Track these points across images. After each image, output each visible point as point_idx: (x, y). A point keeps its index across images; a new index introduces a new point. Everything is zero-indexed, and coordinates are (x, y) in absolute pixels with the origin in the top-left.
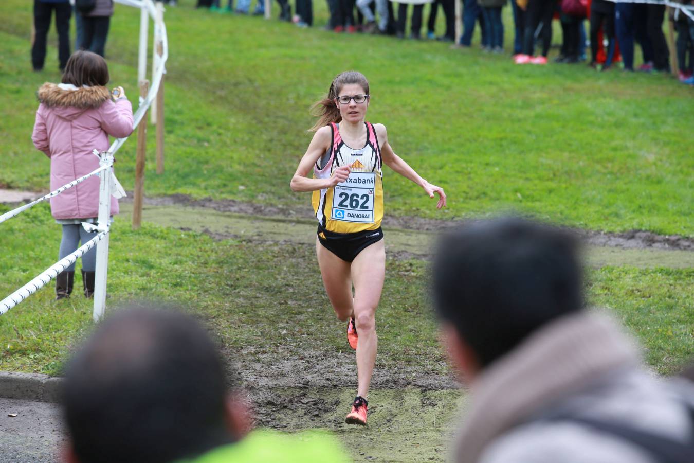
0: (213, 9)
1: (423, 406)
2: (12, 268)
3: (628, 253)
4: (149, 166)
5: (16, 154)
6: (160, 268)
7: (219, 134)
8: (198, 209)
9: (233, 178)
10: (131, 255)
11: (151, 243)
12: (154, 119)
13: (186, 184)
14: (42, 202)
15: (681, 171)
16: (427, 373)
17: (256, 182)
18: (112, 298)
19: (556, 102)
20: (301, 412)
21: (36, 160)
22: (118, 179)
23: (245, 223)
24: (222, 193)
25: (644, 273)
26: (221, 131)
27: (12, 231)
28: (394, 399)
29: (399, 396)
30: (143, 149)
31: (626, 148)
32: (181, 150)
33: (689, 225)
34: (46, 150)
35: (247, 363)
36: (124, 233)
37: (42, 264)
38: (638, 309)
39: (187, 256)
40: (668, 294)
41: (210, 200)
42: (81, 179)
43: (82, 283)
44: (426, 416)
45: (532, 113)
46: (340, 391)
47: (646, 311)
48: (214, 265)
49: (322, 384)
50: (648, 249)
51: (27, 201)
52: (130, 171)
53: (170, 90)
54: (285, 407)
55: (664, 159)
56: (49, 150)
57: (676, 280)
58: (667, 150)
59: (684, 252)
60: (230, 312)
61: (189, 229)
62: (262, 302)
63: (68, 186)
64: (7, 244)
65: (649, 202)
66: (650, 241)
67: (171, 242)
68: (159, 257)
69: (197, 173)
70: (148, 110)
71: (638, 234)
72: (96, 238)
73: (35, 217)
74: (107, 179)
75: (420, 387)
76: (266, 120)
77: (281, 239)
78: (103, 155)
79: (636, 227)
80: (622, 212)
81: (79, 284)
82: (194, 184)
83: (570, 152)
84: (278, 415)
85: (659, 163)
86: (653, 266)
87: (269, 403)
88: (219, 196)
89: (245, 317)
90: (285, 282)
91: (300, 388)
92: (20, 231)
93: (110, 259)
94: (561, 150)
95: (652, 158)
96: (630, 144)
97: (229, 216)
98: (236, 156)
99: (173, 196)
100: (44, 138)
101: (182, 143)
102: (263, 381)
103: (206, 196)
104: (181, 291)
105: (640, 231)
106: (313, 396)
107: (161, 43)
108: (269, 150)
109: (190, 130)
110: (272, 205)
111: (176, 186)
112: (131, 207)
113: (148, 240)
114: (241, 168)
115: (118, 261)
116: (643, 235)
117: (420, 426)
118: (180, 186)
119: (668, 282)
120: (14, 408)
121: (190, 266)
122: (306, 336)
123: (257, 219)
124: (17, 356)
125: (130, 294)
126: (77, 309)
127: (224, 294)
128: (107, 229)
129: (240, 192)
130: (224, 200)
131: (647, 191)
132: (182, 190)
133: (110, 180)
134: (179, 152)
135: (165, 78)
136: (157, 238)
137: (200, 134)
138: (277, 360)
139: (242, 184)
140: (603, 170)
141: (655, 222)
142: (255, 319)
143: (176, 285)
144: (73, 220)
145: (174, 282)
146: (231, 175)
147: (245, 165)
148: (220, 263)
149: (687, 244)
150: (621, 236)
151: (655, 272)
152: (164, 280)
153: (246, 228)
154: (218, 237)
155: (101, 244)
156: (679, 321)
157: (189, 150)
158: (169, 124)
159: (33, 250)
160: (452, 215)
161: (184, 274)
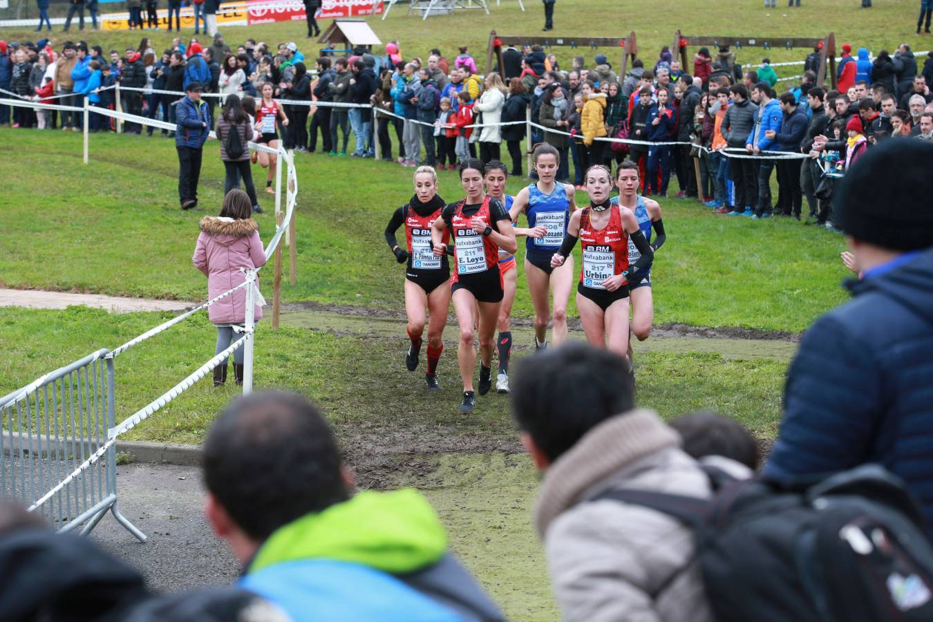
0: (332, 153)
1: (506, 467)
2: (178, 362)
3: (667, 342)
4: (285, 279)
5: (180, 272)
6: (295, 361)
7: (340, 253)
8: (324, 313)
9: (351, 287)
10: (271, 351)
11: (287, 341)
12: (288, 242)
13: (314, 293)
14: (201, 310)
15: (707, 276)
16: (509, 440)
17: (370, 291)
18: (258, 385)
20: (409, 473)
21: (195, 276)
22: (260, 291)
23: (361, 323)
24: (343, 300)
25: (679, 357)
26: (341, 250)
27: (177, 333)
28: (483, 461)
29: (487, 459)
30: (279, 266)
32: (309, 266)
33: (714, 318)
34: (205, 269)
35: (366, 435)
36: (265, 333)
37: (202, 359)
38: (676, 386)
39: (316, 351)
40: (699, 373)
41: (334, 306)
42: (231, 291)
43: (233, 374)
44: (509, 474)
46: (440, 456)
47: (681, 387)
48: (337, 358)
49: (425, 450)
50: (682, 338)
51: (189, 309)
52: (270, 284)
53: (301, 219)
54: (397, 469)
55: (694, 266)
56: (207, 268)
57: (704, 362)
58: (696, 259)
59: (711, 340)
60: (352, 394)
61: (317, 329)
62: (376, 386)
63: (221, 297)
64: (174, 344)
65: (683, 300)
66: (684, 332)
67: (303, 339)
68: (293, 352)
69: (323, 284)
70: (284, 234)
71: (675, 326)
72: (244, 338)
73: (196, 322)
74: (251, 290)
75: (504, 451)
76: (377, 241)
77: (391, 335)
78: (248, 272)
79: (673, 320)
80: (662, 309)
81: (231, 374)
82: (321, 293)
84: (390, 476)
85: (690, 269)
86: (687, 351)
87: (384, 467)
88: (340, 303)
89: (363, 399)
90: (394, 370)
91: (409, 454)
92: (184, 333)
93: (255, 354)
95: (684, 266)
97: (349, 318)
98: (353, 270)
99: (303, 303)
100: (203, 259)
101: (311, 261)
102: (378, 449)
103: (331, 302)
104: (311, 379)
105: (676, 323)
106: (418, 460)
107: (293, 181)
108: (380, 265)
109: (316, 250)
110: (383, 309)
111: (306, 295)
112: (271, 313)
113: (284, 339)
114: (357, 279)
115: (261, 356)
116: (680, 326)
117: (504, 482)
118: (309, 295)
119: (698, 364)
120: (183, 472)
121: (318, 358)
122: (412, 413)
123: (371, 320)
124: (184, 431)
125: (271, 382)
126: (229, 394)
127: (346, 380)
128: (252, 331)
129: (357, 299)
130: (344, 305)
131: (681, 292)
132: (311, 298)
133: (254, 292)
134: (308, 268)
135: (296, 209)
136: (292, 336)
137: (325, 253)
138: (389, 432)
139: (359, 293)
141: (687, 316)
142: (371, 400)
143: (308, 374)
144: (228, 324)
145: (306, 371)
146: (350, 285)
147: (361, 277)
148: (342, 356)
149: (713, 333)
150: (662, 328)
151: (688, 356)
152: (298, 370)
153: (362, 327)
154: (340, 335)
155: (248, 342)
156: (707, 394)
157: (315, 266)
158: (300, 245)
159: (194, 348)
160: (528, 313)
161: (314, 365)
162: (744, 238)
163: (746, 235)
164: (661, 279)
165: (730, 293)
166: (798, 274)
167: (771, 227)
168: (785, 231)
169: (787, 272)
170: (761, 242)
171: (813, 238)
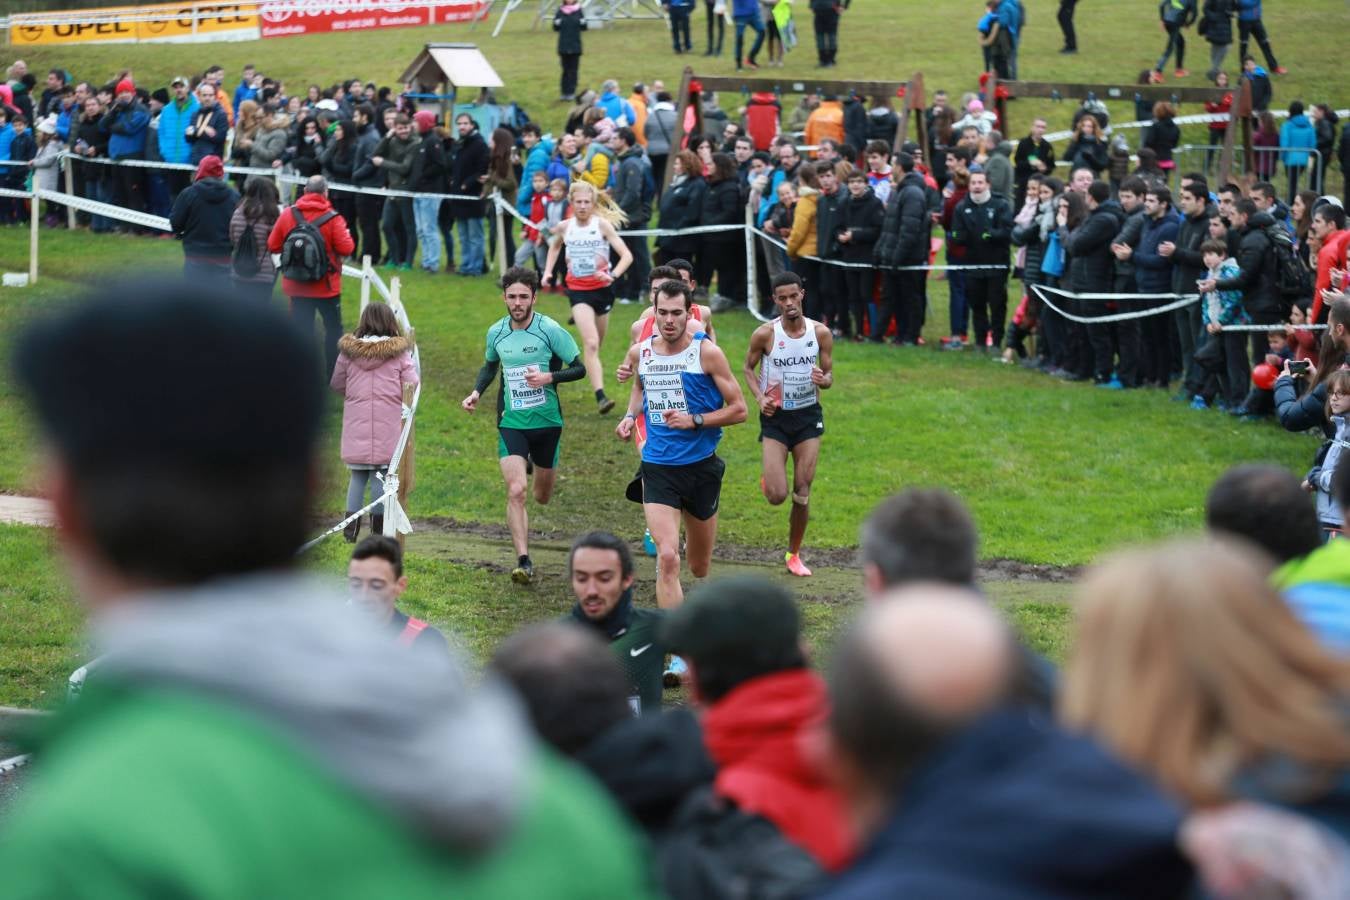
6: (436, 609)
7: (471, 440)
8: (464, 537)
11: (419, 579)
13: (444, 505)
15: (1047, 484)
19: (885, 394)
26: (472, 434)
31: (980, 454)
32: (429, 460)
33: (1060, 551)
39: (464, 595)
40: (1040, 635)
41: (476, 525)
45: (857, 409)
50: (1013, 581)
55: (1026, 468)
57: (1048, 618)
58: (1028, 457)
59: (1057, 585)
61: (460, 562)
65: (1011, 523)
66: (1015, 572)
67: (442, 577)
68: (432, 596)
69: (454, 490)
71: (1000, 564)
82: (454, 504)
83: (910, 460)
85: (1020, 473)
86: (1020, 604)
88: (486, 520)
94: (901, 457)
95: (1011, 467)
96: (984, 449)
99: (430, 520)
101: (428, 452)
103: (471, 519)
105: (1002, 559)
109: (434, 436)
111: (433, 508)
116: (1007, 564)
118: (438, 508)
119: (1039, 621)
121: (470, 605)
130: (494, 524)
131: (1008, 510)
132: (441, 512)
134: (428, 463)
136: (425, 572)
137: (447, 439)
140: (953, 483)
141: (1022, 548)
144: (367, 465)
149: (1059, 574)
151: (1023, 609)
157: (440, 461)
161: (465, 616)
162: (1103, 423)
163: (1106, 419)
164: (975, 487)
165: (1083, 512)
166: (1189, 483)
167: (1147, 405)
168: (1169, 412)
169: (1171, 479)
170: (1131, 431)
171: (1211, 425)
